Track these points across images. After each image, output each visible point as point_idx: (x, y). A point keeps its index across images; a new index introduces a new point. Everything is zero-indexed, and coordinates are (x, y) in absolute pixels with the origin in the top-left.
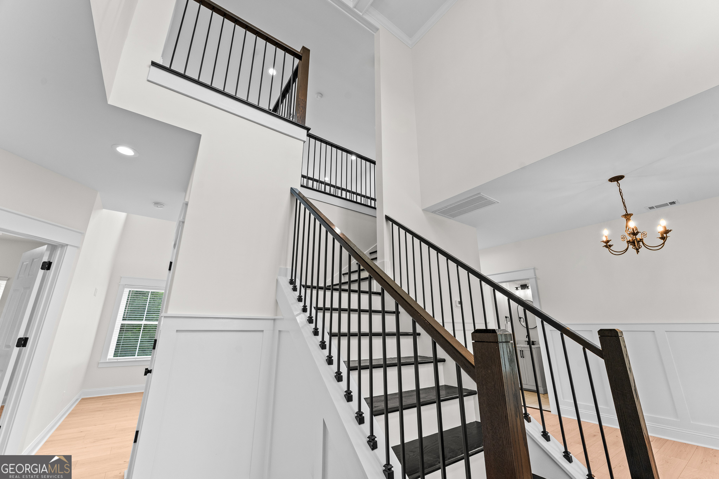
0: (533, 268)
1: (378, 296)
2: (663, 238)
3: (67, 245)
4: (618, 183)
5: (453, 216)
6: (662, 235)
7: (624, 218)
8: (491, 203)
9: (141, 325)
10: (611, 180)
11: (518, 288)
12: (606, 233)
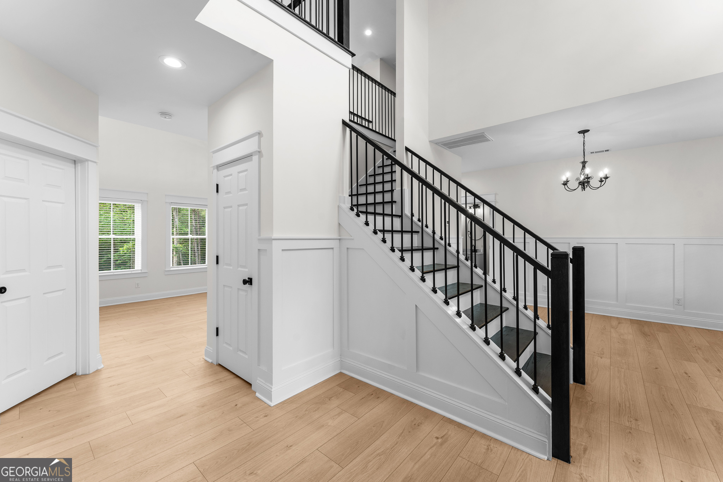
0: (495, 193)
1: (398, 218)
2: (601, 181)
3: (87, 160)
4: (584, 135)
5: (450, 148)
6: (601, 179)
7: (581, 164)
8: (487, 140)
9: (110, 239)
10: (580, 132)
11: (471, 207)
12: (566, 175)
